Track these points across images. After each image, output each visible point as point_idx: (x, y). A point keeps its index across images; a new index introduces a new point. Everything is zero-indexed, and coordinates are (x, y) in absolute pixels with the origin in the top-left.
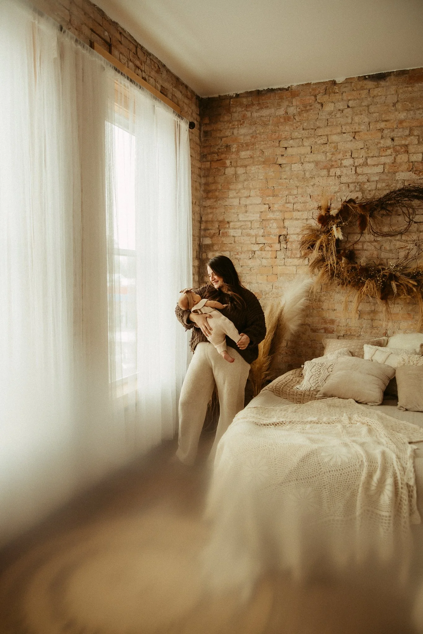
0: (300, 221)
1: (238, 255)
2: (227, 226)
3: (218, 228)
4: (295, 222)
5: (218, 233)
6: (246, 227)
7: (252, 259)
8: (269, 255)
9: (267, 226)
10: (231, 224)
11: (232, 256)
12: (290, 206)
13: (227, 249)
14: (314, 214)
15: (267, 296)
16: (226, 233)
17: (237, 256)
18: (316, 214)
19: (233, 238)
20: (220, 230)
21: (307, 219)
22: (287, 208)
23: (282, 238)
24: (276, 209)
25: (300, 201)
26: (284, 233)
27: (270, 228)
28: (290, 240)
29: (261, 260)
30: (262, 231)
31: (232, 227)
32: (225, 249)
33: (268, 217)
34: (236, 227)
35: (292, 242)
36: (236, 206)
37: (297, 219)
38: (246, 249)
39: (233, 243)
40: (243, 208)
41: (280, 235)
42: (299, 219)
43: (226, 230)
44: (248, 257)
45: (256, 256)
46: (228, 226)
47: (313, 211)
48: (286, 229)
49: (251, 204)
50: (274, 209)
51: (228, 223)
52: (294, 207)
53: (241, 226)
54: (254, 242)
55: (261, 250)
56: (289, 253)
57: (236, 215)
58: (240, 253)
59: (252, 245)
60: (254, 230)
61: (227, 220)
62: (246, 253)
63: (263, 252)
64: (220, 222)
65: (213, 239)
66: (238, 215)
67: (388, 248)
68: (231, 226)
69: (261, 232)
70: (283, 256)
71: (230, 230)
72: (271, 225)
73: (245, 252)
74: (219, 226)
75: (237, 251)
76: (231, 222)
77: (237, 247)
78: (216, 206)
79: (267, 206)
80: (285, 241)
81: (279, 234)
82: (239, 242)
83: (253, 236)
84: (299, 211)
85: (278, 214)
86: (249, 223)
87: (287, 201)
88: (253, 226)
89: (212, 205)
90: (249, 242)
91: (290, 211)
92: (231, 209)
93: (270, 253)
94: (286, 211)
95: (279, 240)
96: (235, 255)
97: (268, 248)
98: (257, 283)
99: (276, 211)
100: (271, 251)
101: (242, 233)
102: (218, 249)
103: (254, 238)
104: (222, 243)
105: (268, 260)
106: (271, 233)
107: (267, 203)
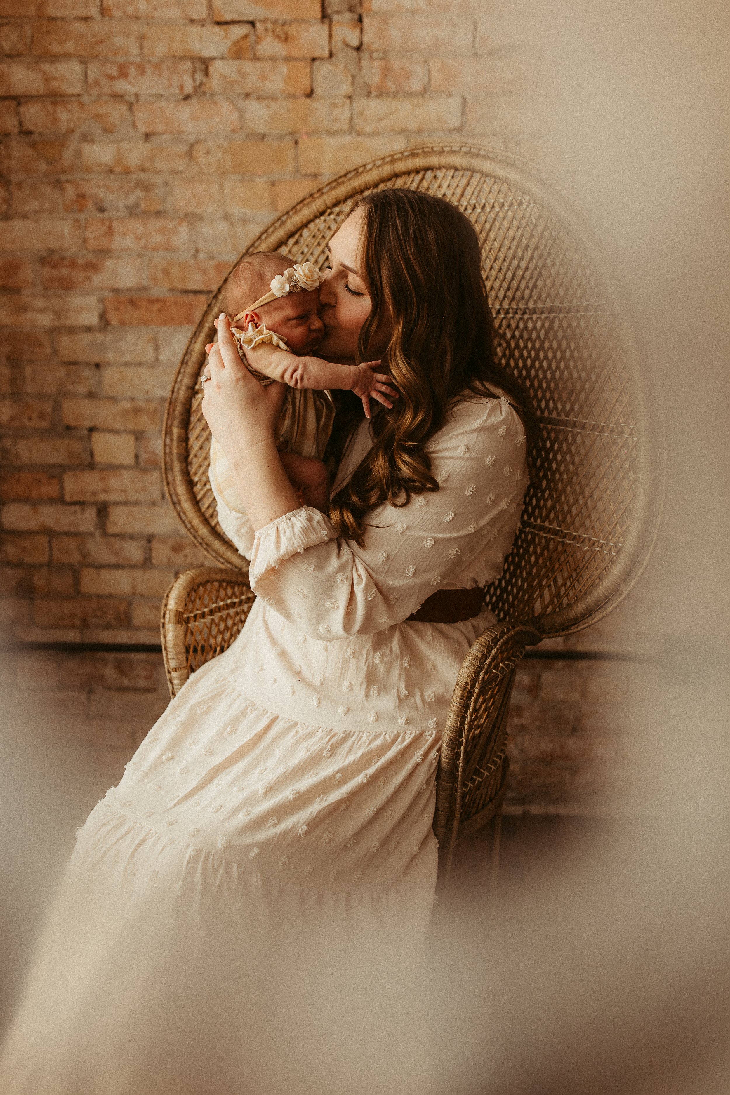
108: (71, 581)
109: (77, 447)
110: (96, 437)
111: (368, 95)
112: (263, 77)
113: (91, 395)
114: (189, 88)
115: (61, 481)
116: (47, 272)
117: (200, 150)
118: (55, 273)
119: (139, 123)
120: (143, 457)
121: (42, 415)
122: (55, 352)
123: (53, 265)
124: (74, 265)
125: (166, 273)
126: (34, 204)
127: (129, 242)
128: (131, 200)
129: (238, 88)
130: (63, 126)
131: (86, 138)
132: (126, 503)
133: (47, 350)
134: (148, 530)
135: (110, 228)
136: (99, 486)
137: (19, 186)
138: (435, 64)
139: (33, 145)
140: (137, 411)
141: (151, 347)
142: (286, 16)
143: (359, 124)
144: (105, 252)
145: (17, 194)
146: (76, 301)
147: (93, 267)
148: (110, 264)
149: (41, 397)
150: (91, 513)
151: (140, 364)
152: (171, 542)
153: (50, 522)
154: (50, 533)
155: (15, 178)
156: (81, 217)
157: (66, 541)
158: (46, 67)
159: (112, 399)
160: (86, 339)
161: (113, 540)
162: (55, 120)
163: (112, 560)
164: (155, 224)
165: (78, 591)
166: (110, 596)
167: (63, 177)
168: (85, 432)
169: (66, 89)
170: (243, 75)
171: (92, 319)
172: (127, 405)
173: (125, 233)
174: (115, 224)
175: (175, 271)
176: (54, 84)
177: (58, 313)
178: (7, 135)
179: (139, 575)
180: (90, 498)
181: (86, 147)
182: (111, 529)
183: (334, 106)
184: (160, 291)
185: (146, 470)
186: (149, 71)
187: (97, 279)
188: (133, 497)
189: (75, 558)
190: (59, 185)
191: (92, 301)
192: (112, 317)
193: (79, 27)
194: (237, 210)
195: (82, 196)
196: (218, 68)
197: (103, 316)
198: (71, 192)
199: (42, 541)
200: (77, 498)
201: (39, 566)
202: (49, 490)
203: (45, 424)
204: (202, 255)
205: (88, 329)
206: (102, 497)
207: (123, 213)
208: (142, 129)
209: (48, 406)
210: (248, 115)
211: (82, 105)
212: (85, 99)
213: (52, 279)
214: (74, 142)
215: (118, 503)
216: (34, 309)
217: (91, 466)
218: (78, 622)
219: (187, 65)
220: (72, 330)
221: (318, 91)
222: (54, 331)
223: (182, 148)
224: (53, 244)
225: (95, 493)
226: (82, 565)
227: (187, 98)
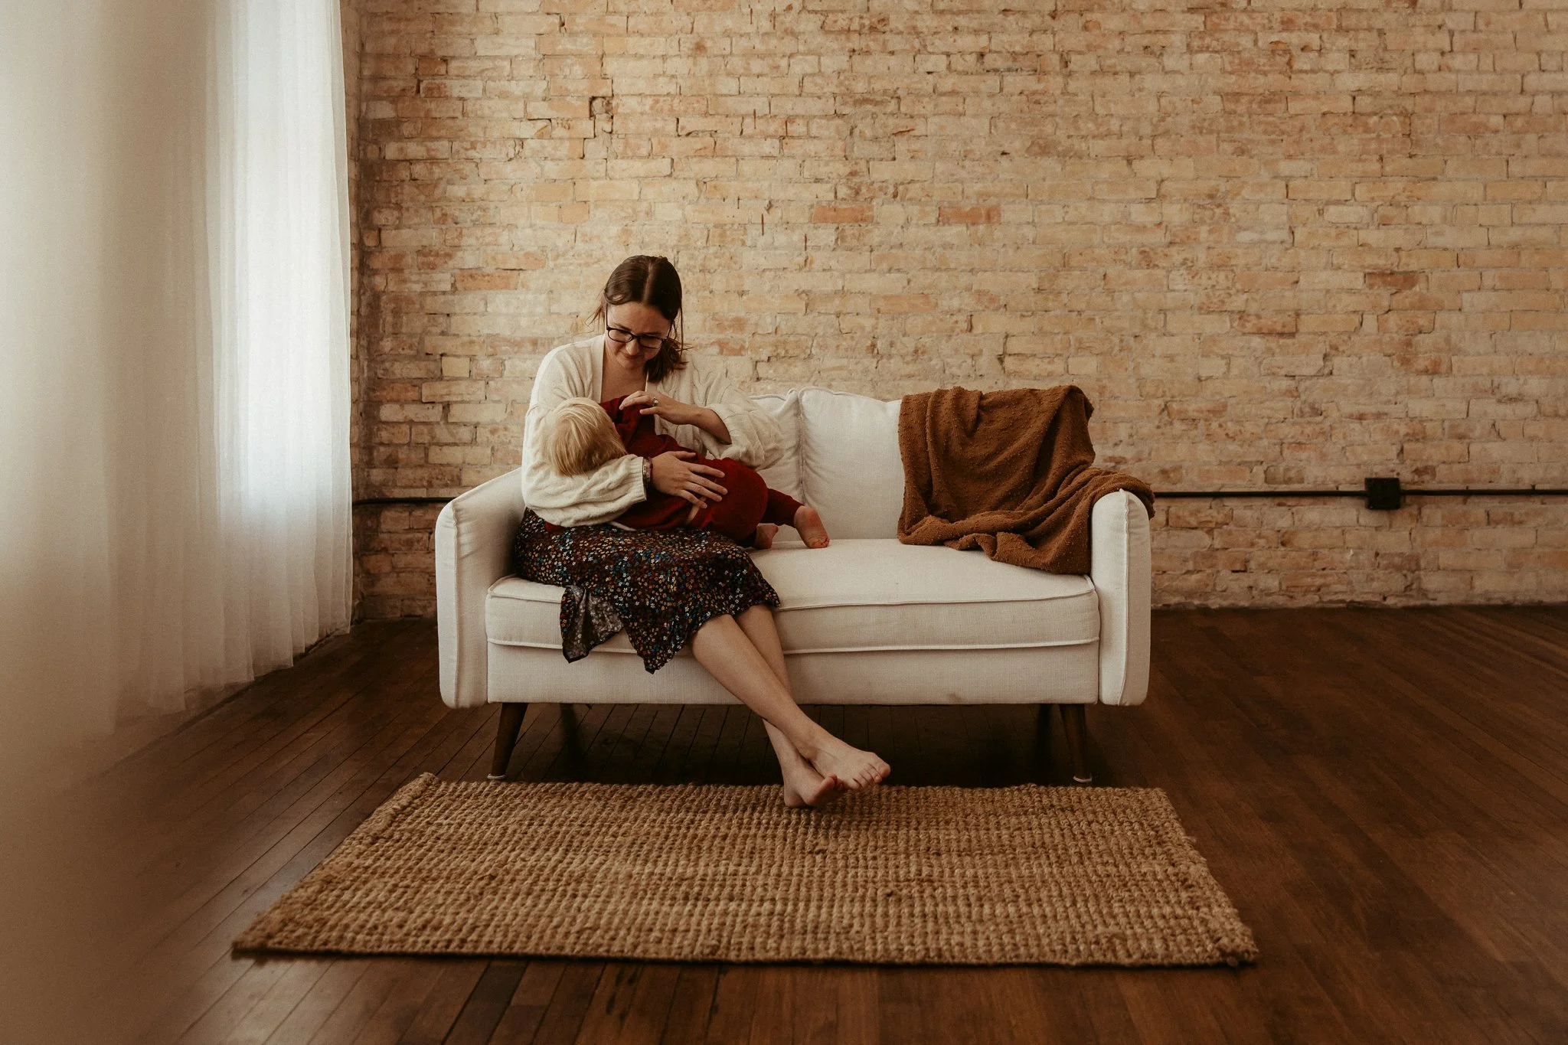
0: (645, 62)
1: (475, 148)
2: (442, 69)
3: (415, 75)
4: (632, 64)
5: (415, 89)
6: (495, 74)
7: (514, 161)
8: (564, 150)
9: (557, 71)
10: (454, 65)
11: (458, 152)
12: (619, 21)
13: (443, 133)
14: (682, 45)
15: (561, 261)
16: (439, 88)
17: (472, 153)
18: (688, 45)
19: (460, 103)
20: (419, 82)
21: (664, 57)
22: (612, 26)
23: (597, 104)
24: (582, 28)
25: (645, 9)
26: (605, 91)
27: (565, 77)
28: (620, 110)
29: (542, 163)
30: (544, 85)
31: (456, 72)
32: (435, 133)
33: (560, 47)
34: (467, 73)
35: (626, 116)
36: (468, 16)
37: (638, 57)
38: (496, 134)
39: (460, 117)
40: (488, 22)
41: (594, 98)
42: (642, 57)
43: (437, 82)
44: (503, 155)
45: (527, 152)
46: (443, 71)
47: (682, 36)
48: (609, 81)
49: (510, 13)
50: (575, 28)
51: (445, 60)
52: (630, 24)
53: (483, 71)
54: (521, 114)
55: (541, 135)
56: (618, 145)
57: (467, 41)
58: (479, 146)
59: (516, 123)
60: (521, 83)
61: (440, 53)
62: (498, 146)
63: (546, 142)
64: (422, 57)
65: (400, 105)
66: (472, 41)
67: (868, 133)
68: (453, 71)
69: (540, 88)
70: (604, 154)
71: (448, 82)
72: (567, 71)
73: (494, 143)
74: (417, 69)
75: (473, 139)
76: (453, 58)
77: (472, 129)
78: (410, 15)
79: (556, 20)
80: (607, 112)
81: (590, 96)
82: (476, 115)
83: (518, 98)
84: (642, 35)
85: (585, 40)
86: (506, 64)
87: (611, 9)
88: (515, 72)
89: (394, 10)
90: (505, 115)
91: (619, 35)
92: (452, 23)
93: (567, 144)
94: (609, 35)
95: (590, 110)
96: (466, 149)
97: (559, 132)
98: (531, 226)
99: (582, 32)
100: (570, 138)
101: (484, 90)
102: (414, 133)
103: (521, 105)
104: (426, 117)
105: (561, 163)
106: (566, 89)
107: (555, 10)
108: (423, 455)
109: (432, 366)
110: (444, 359)
111: (617, 158)
112: (555, 149)
113: (443, 333)
114: (511, 155)
115: (420, 388)
116: (421, 259)
117: (516, 189)
118: (425, 260)
119: (481, 174)
120: (474, 371)
121: (411, 347)
122: (422, 307)
123: (425, 255)
124: (437, 255)
125: (494, 259)
126: (416, 220)
127: (472, 241)
128: (474, 217)
129: (541, 155)
130: (436, 176)
131: (450, 182)
132: (463, 402)
133: (417, 306)
134: (475, 420)
135: (461, 233)
136: (444, 391)
137: (408, 209)
138: (655, 141)
139: (417, 187)
140: (472, 342)
141: (482, 304)
142: (569, 116)
143: (611, 174)
144: (458, 247)
145: (406, 214)
146: (437, 276)
147: (449, 256)
148: (460, 254)
149: (411, 335)
150: (440, 408)
151: (475, 314)
152: (490, 428)
153: (412, 416)
154: (411, 423)
155: (405, 205)
156: (444, 227)
157: (421, 427)
158: (429, 144)
159: (457, 335)
160: (442, 298)
161: (452, 427)
162: (431, 173)
163: (451, 440)
164: (488, 230)
165: (427, 462)
166: (448, 465)
167: (434, 205)
168: (438, 357)
169: (439, 156)
170: (543, 147)
171: (448, 287)
172: (466, 339)
173: (469, 236)
174: (465, 231)
175: (500, 257)
176: (433, 153)
177: (425, 284)
178: (403, 181)
179: (468, 449)
180: (437, 399)
181: (449, 187)
182: (451, 420)
183: (596, 163)
184: (489, 269)
185: (476, 380)
186: (489, 145)
187: (451, 263)
188: (466, 398)
189: (426, 439)
190: (432, 209)
191: (447, 276)
192: (458, 285)
193: (449, 122)
194: (539, 223)
195: (445, 215)
196: (529, 144)
197: (453, 285)
198: (438, 213)
199: (405, 428)
200: (431, 399)
201: (401, 445)
202: (412, 394)
203: (412, 353)
204: (515, 248)
205: (444, 293)
206: (447, 399)
207: (469, 224)
208: (483, 177)
209: (415, 341)
210: (546, 169)
211: (448, 164)
212: (450, 161)
213: (423, 263)
214: (442, 184)
215: (456, 402)
216: (411, 281)
217: (441, 378)
218: (425, 483)
219: (512, 142)
220: (434, 294)
221: (587, 156)
222: (422, 294)
223: (506, 188)
224: (425, 243)
225: (442, 396)
226: (430, 444)
227: (510, 160)
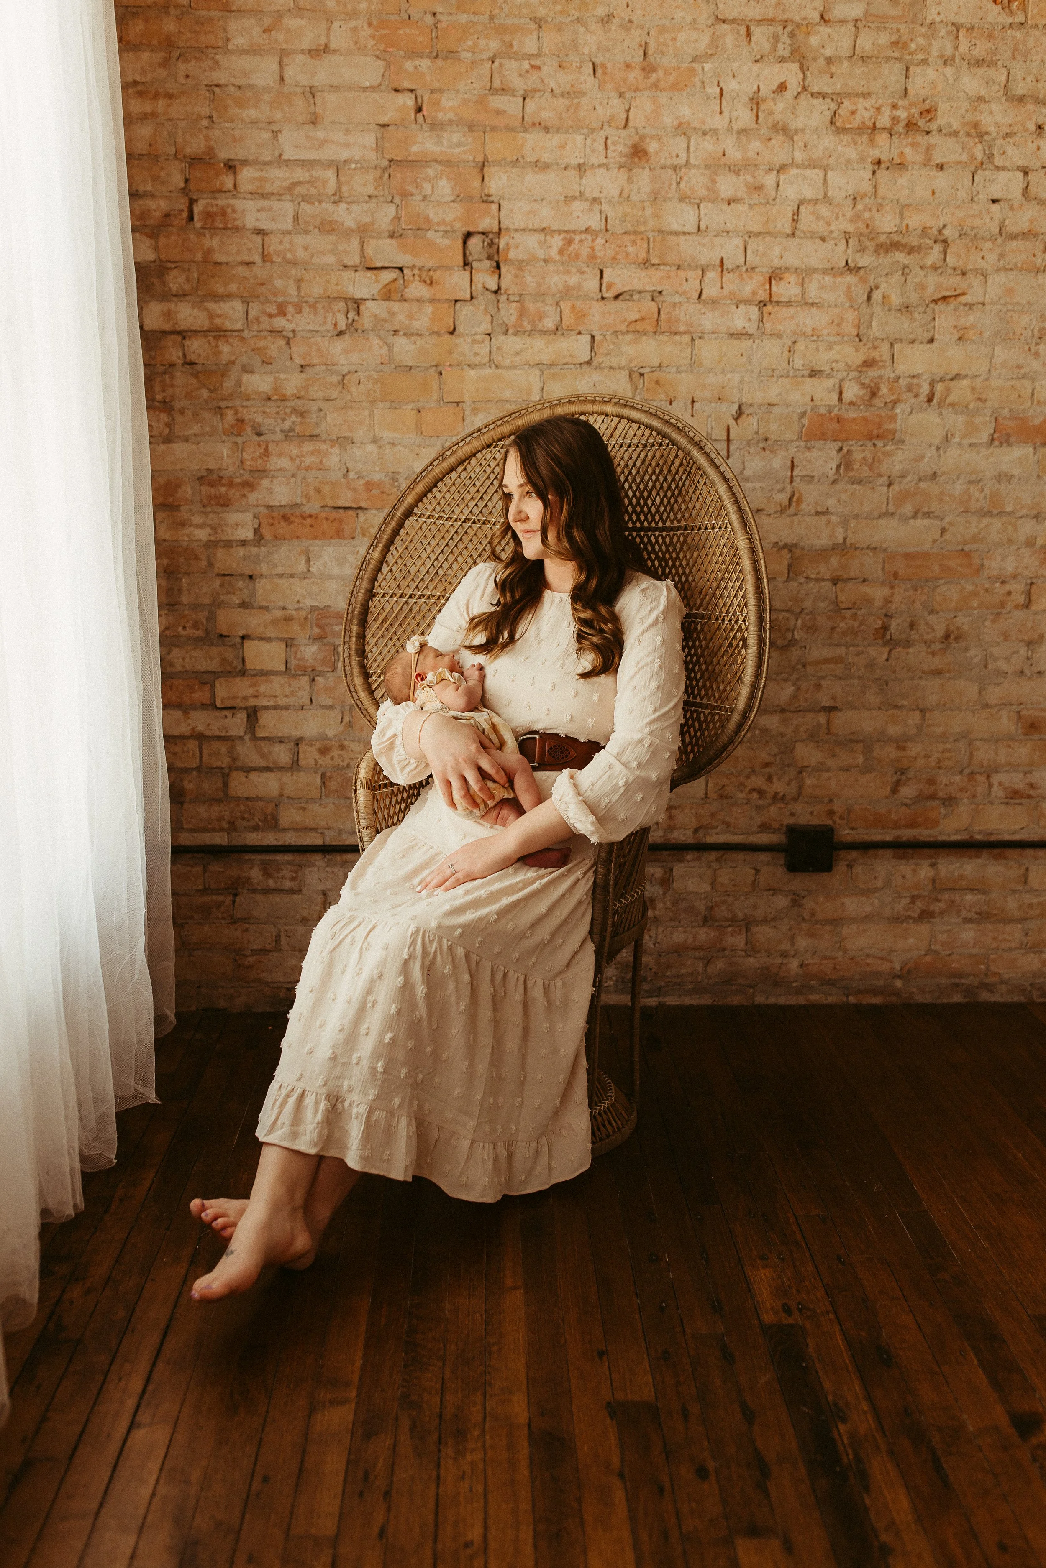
0: (551, 176)
1: (285, 315)
2: (228, 181)
3: (185, 191)
4: (531, 179)
5: (187, 214)
6: (313, 191)
7: (347, 336)
8: (423, 320)
9: (411, 188)
10: (246, 174)
11: (257, 319)
12: (510, 106)
13: (233, 287)
14: (611, 147)
16: (224, 214)
17: (280, 322)
18: (620, 148)
19: (258, 239)
20: (192, 202)
21: (582, 168)
22: (499, 112)
23: (475, 243)
24: (450, 115)
25: (554, 84)
26: (487, 223)
27: (425, 198)
28: (512, 255)
29: (390, 340)
30: (391, 210)
31: (250, 188)
32: (220, 289)
33: (416, 148)
34: (269, 188)
35: (521, 265)
36: (267, 90)
37: (537, 164)
38: (317, 291)
39: (260, 262)
40: (301, 103)
41: (468, 235)
42: (547, 166)
43: (220, 202)
44: (330, 326)
45: (366, 321)
46: (229, 185)
47: (608, 131)
48: (495, 206)
49: (336, 88)
50: (440, 116)
51: (231, 167)
52: (528, 111)
53: (294, 185)
54: (356, 259)
55: (387, 294)
56: (509, 313)
57: (267, 135)
58: (290, 309)
59: (348, 275)
60: (355, 207)
61: (224, 154)
62: (321, 311)
63: (396, 306)
64: (194, 161)
65: (162, 241)
66: (275, 134)
67: (896, 299)
68: (245, 186)
69: (385, 215)
70: (486, 327)
71: (238, 204)
72: (429, 187)
73: (313, 306)
74: (187, 181)
75: (280, 300)
76: (245, 162)
77: (280, 283)
78: (171, 87)
79: (409, 100)
80: (489, 258)
81: (465, 230)
82: (285, 259)
83: (350, 233)
84: (548, 130)
85: (457, 137)
86: (330, 174)
87: (498, 83)
88: (345, 188)
89: (148, 78)
90: (330, 259)
91: (511, 129)
92: (241, 104)
93: (429, 309)
94: (495, 129)
95: (464, 254)
96: (270, 316)
97: (417, 289)
99: (451, 122)
100: (433, 301)
101: (296, 218)
102: (187, 287)
103: (355, 243)
104: (205, 261)
105: (419, 341)
106: (428, 220)
107: (406, 85)
108: (220, 784)
109: (229, 654)
110: (248, 644)
111: (506, 333)
112: (411, 317)
113: (244, 605)
114: (342, 325)
115: (213, 687)
116: (205, 490)
117: (351, 380)
118: (213, 491)
119: (295, 356)
120: (293, 663)
121: (196, 625)
122: (211, 565)
123: (212, 484)
124: (231, 484)
125: (319, 491)
126: (195, 429)
127: (283, 463)
128: (287, 425)
129: (388, 326)
130: (225, 358)
132: (276, 707)
133: (203, 563)
134: (296, 733)
135: (266, 449)
136: (250, 691)
137: (182, 411)
138: (566, 306)
139: (196, 375)
140: (288, 619)
141: (303, 559)
142: (431, 263)
143: (497, 358)
144: (261, 472)
145: (180, 420)
146: (232, 516)
147: (250, 485)
148: (265, 483)
149: (196, 607)
150: (241, 717)
151: (291, 576)
152: (318, 745)
153: (201, 727)
154: (201, 738)
155: (177, 404)
156: (239, 440)
157: (217, 745)
158: (211, 305)
159: (265, 608)
160: (241, 552)
161: (262, 744)
162: (217, 353)
163: (261, 762)
164: (309, 446)
165: (226, 793)
166: (258, 799)
167: (224, 404)
168: (238, 640)
169: (228, 325)
170: (392, 314)
171: (247, 533)
172: (279, 614)
173: (280, 455)
174: (272, 447)
175: (327, 489)
176: (218, 321)
177: (215, 529)
178: (174, 365)
179: (286, 777)
180: (241, 703)
181: (246, 377)
182: (261, 733)
183: (474, 342)
184: (312, 508)
185: (295, 676)
186: (306, 310)
187: (253, 497)
188: (282, 701)
190: (219, 411)
191: (247, 516)
192: (267, 532)
193: (242, 271)
194: (385, 434)
195: (240, 421)
196: (369, 308)
197: (257, 531)
198: (230, 417)
199: (194, 745)
201: (189, 770)
203: (199, 633)
204: (352, 475)
205: (243, 544)
206: (252, 703)
207: (279, 436)
208: (298, 361)
209: (202, 616)
210: (396, 349)
211: (243, 339)
212: (246, 334)
213: (210, 497)
214: (234, 372)
215: (267, 708)
216: (191, 525)
217: (243, 672)
218: (226, 825)
219: (341, 305)
220: (228, 543)
221: (461, 329)
222: (210, 545)
223: (335, 379)
224: (212, 464)
226: (231, 769)
227: (340, 334)
